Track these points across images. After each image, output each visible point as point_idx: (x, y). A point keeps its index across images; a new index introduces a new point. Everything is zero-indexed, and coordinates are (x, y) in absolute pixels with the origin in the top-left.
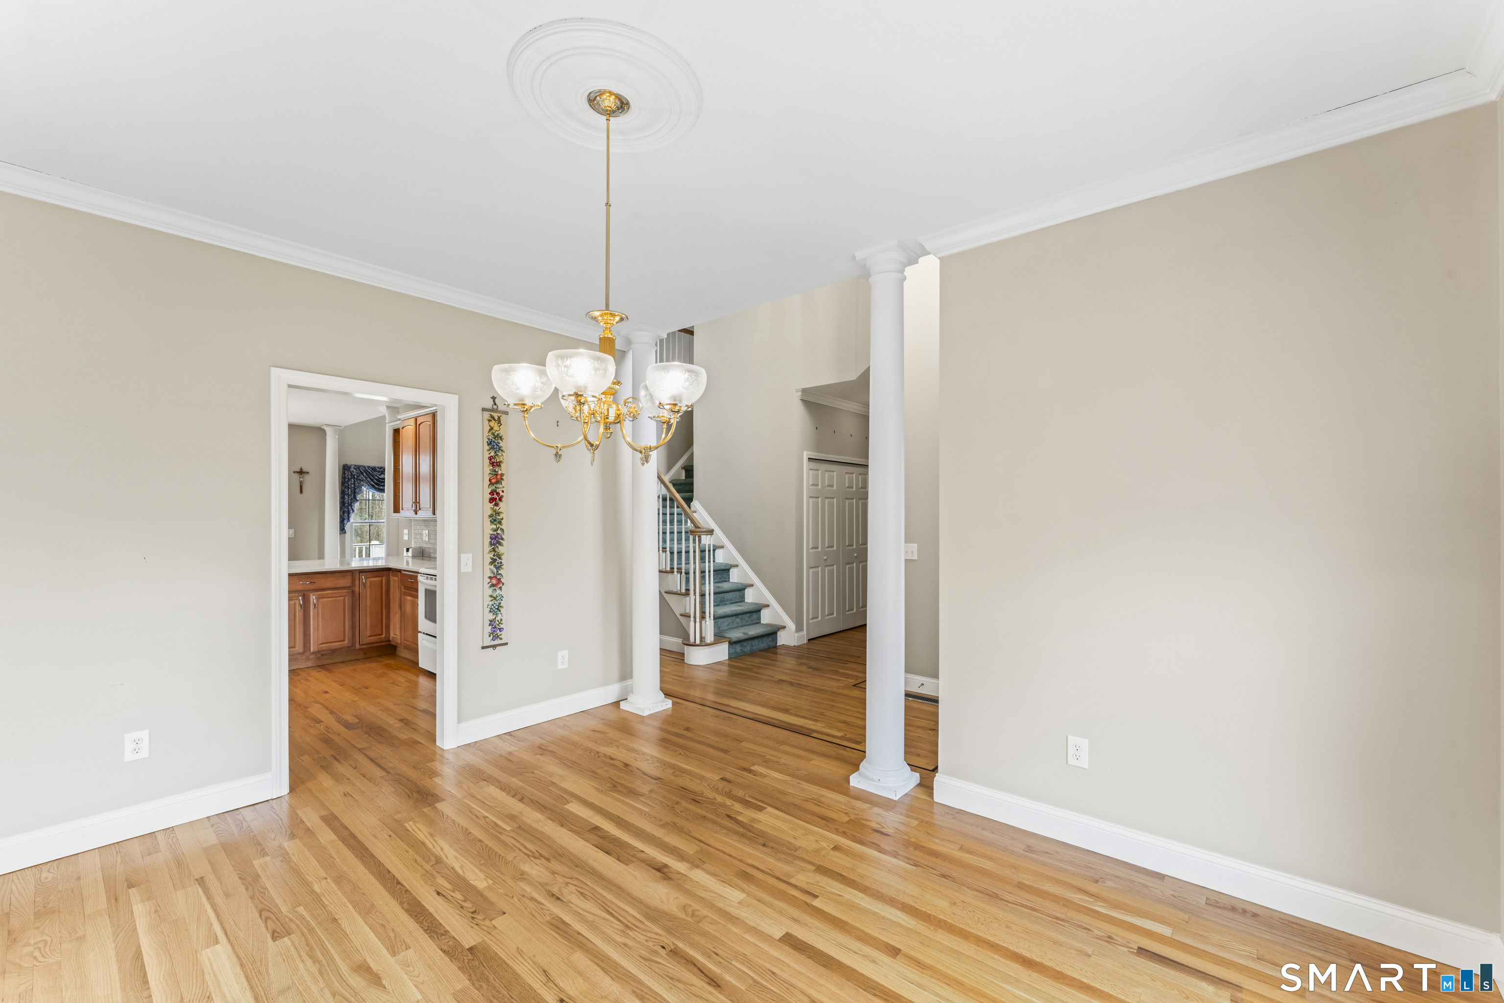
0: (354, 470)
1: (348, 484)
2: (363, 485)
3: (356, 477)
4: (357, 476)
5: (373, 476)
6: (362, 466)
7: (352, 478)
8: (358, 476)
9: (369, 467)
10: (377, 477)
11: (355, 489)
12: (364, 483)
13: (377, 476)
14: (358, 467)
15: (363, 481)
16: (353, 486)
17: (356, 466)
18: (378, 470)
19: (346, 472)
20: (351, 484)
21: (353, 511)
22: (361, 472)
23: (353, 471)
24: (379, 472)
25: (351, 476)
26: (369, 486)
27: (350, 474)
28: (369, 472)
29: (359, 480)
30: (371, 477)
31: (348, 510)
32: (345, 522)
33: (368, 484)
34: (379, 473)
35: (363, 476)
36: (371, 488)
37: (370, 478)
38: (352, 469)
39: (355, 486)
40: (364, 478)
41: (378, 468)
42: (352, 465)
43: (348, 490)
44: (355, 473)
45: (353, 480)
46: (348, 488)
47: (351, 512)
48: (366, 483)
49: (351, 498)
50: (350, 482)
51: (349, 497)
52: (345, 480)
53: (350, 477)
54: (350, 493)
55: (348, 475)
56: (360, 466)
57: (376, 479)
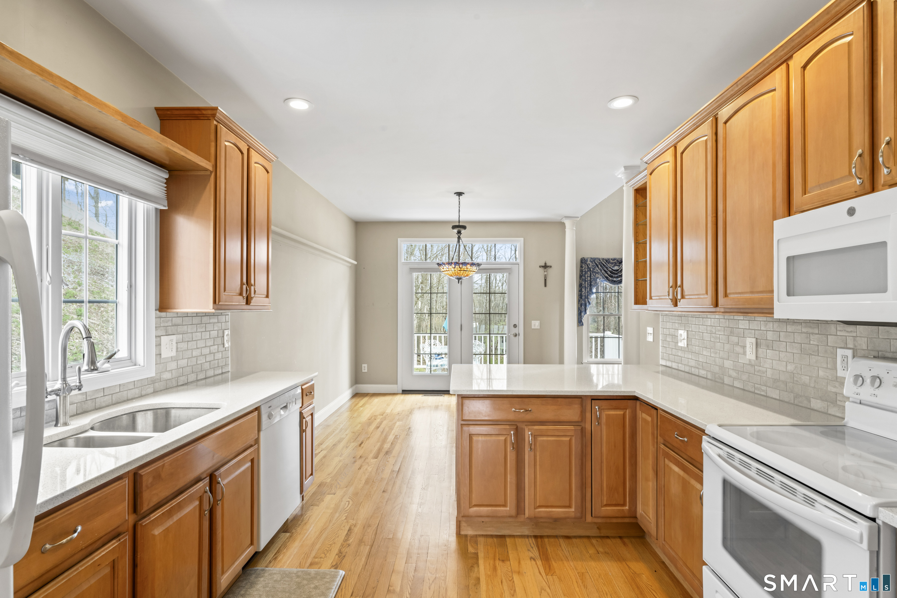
0: (591, 263)
1: (585, 277)
2: (598, 278)
3: (592, 270)
4: (593, 268)
5: (607, 268)
6: (598, 258)
7: (588, 271)
8: (594, 269)
9: (603, 259)
10: (610, 269)
11: (591, 282)
12: (599, 276)
13: (610, 268)
14: (593, 260)
15: (598, 273)
16: (589, 278)
17: (591, 258)
18: (611, 261)
19: (583, 265)
20: (588, 276)
21: (589, 303)
22: (596, 264)
23: (589, 264)
24: (612, 263)
25: (588, 268)
26: (603, 278)
27: (586, 267)
28: (603, 265)
29: (595, 272)
30: (605, 269)
31: (585, 303)
32: (583, 314)
33: (602, 277)
34: (613, 265)
35: (598, 268)
36: (605, 280)
37: (605, 271)
38: (589, 262)
39: (591, 279)
40: (599, 271)
41: (611, 259)
42: (588, 258)
43: (585, 283)
44: (591, 266)
45: (589, 273)
46: (585, 281)
47: (588, 304)
48: (601, 275)
49: (588, 291)
50: (586, 275)
51: (585, 290)
52: (582, 273)
53: (587, 270)
54: (586, 286)
55: (585, 268)
56: (595, 259)
57: (609, 271)
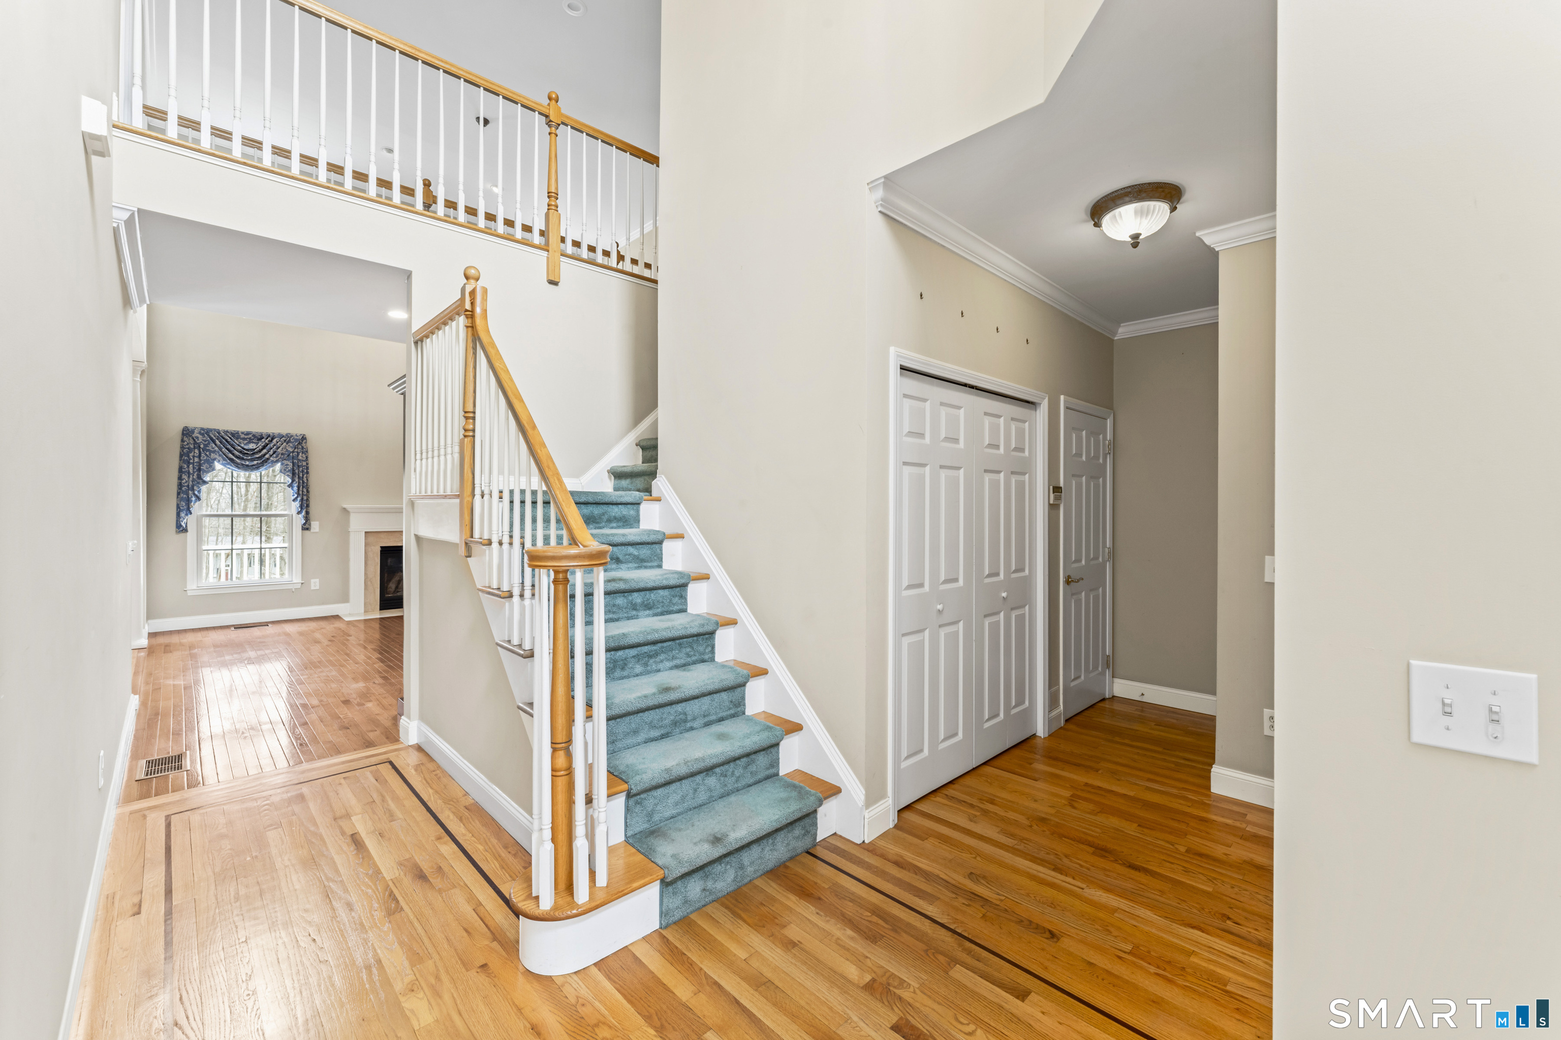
0: (200, 436)
1: (188, 456)
2: (215, 459)
3: (202, 446)
4: (204, 444)
5: (232, 446)
6: (215, 430)
7: (195, 448)
8: (206, 446)
9: (226, 432)
10: (239, 448)
11: (200, 465)
12: (216, 456)
13: (238, 445)
14: (206, 432)
15: (214, 452)
17: (202, 429)
18: (243, 436)
19: (185, 439)
20: (194, 457)
21: (198, 498)
22: (211, 439)
23: (197, 438)
24: (244, 439)
25: (194, 444)
26: (224, 460)
27: (192, 441)
28: (226, 440)
29: (209, 450)
30: (229, 447)
31: (188, 497)
32: (182, 515)
33: (223, 458)
34: (246, 442)
35: (216, 445)
36: (228, 464)
37: (227, 449)
38: (196, 434)
39: (200, 460)
40: (216, 448)
41: (243, 433)
42: (195, 428)
43: (188, 467)
44: (200, 440)
45: (197, 451)
46: (189, 463)
47: (193, 499)
48: (220, 455)
49: (193, 478)
50: (191, 455)
51: (189, 477)
52: (183, 451)
53: (192, 446)
54: (191, 471)
55: (188, 444)
56: (211, 430)
57: (237, 450)
